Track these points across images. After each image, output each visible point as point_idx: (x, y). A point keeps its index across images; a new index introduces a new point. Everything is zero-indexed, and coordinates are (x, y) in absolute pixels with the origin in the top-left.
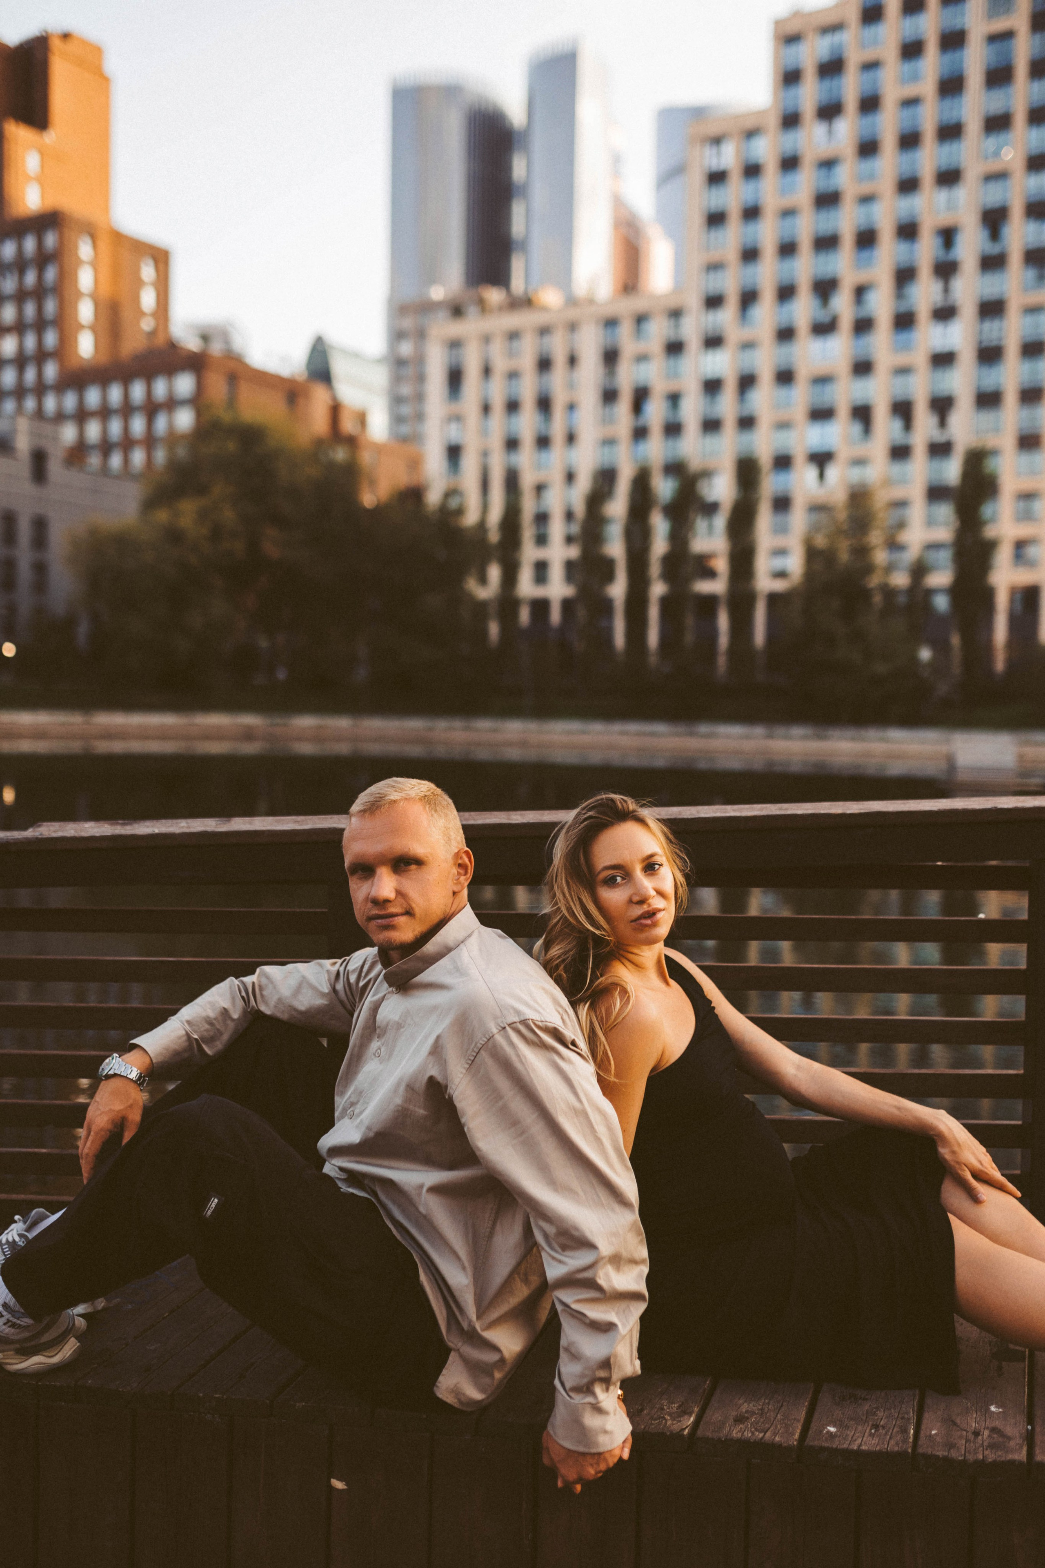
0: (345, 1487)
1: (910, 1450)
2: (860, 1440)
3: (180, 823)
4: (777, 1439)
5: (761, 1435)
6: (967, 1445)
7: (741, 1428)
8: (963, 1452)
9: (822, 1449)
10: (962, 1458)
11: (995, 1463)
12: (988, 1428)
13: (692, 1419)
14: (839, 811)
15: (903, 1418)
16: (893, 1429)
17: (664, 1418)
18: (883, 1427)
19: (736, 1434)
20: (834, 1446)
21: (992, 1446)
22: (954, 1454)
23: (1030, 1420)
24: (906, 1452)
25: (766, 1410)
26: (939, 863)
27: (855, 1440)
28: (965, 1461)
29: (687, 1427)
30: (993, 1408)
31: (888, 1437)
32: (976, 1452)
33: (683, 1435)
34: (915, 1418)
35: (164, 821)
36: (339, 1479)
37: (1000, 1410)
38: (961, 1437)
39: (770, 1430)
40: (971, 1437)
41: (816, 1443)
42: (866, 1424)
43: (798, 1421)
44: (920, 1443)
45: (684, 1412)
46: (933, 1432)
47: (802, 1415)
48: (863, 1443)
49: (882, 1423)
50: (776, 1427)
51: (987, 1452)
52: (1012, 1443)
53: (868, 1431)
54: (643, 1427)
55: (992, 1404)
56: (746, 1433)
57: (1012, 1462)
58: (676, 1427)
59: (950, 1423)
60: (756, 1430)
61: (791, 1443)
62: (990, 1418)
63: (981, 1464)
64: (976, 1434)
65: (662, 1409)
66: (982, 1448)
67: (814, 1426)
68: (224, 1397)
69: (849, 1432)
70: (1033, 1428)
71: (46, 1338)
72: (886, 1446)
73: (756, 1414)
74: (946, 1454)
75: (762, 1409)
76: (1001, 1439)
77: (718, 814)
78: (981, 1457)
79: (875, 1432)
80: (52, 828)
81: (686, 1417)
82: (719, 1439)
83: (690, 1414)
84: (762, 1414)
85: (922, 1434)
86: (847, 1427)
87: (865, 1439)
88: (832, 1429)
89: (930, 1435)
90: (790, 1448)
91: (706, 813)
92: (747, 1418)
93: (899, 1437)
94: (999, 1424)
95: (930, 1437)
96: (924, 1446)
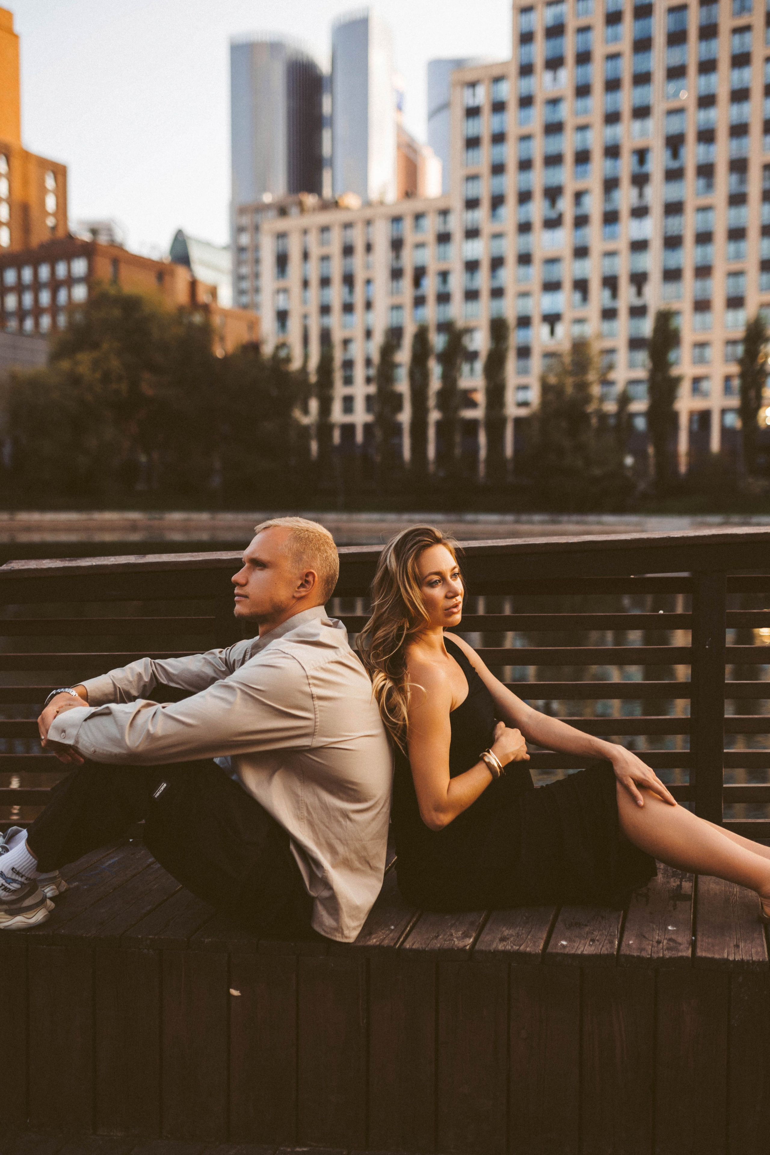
0: (240, 994)
1: (615, 953)
2: (583, 948)
3: (110, 559)
4: (528, 949)
5: (517, 948)
6: (653, 949)
7: (504, 944)
8: (650, 953)
9: (558, 954)
10: (650, 956)
11: (670, 958)
12: (667, 939)
13: (471, 940)
15: (610, 935)
16: (604, 941)
17: (453, 940)
18: (598, 941)
19: (501, 947)
20: (566, 952)
21: (668, 949)
22: (644, 954)
23: (694, 934)
24: (613, 954)
25: (520, 933)
26: (632, 576)
27: (580, 948)
28: (651, 959)
29: (468, 945)
30: (670, 928)
31: (601, 946)
32: (658, 952)
33: (466, 949)
34: (619, 935)
35: (98, 558)
36: (235, 989)
37: (675, 929)
38: (648, 945)
39: (524, 944)
40: (655, 944)
41: (554, 951)
42: (587, 940)
43: (542, 939)
44: (622, 948)
45: (466, 935)
46: (631, 942)
47: (544, 936)
48: (585, 950)
49: (597, 938)
50: (527, 942)
51: (666, 952)
52: (682, 947)
53: (588, 943)
54: (439, 945)
55: (669, 925)
56: (507, 947)
57: (682, 957)
58: (461, 944)
59: (641, 936)
60: (514, 945)
61: (537, 952)
62: (668, 933)
63: (662, 961)
64: (659, 942)
65: (452, 935)
66: (662, 950)
67: (552, 942)
68: (156, 937)
69: (575, 945)
70: (695, 941)
72: (600, 951)
73: (514, 936)
74: (639, 954)
75: (518, 933)
76: (674, 945)
78: (661, 955)
79: (593, 944)
80: (20, 564)
81: (467, 939)
82: (490, 951)
83: (470, 937)
84: (518, 937)
85: (623, 944)
86: (574, 941)
87: (586, 947)
88: (564, 943)
89: (629, 944)
90: (536, 955)
92: (508, 939)
93: (608, 946)
94: (674, 937)
95: (629, 945)
96: (624, 950)
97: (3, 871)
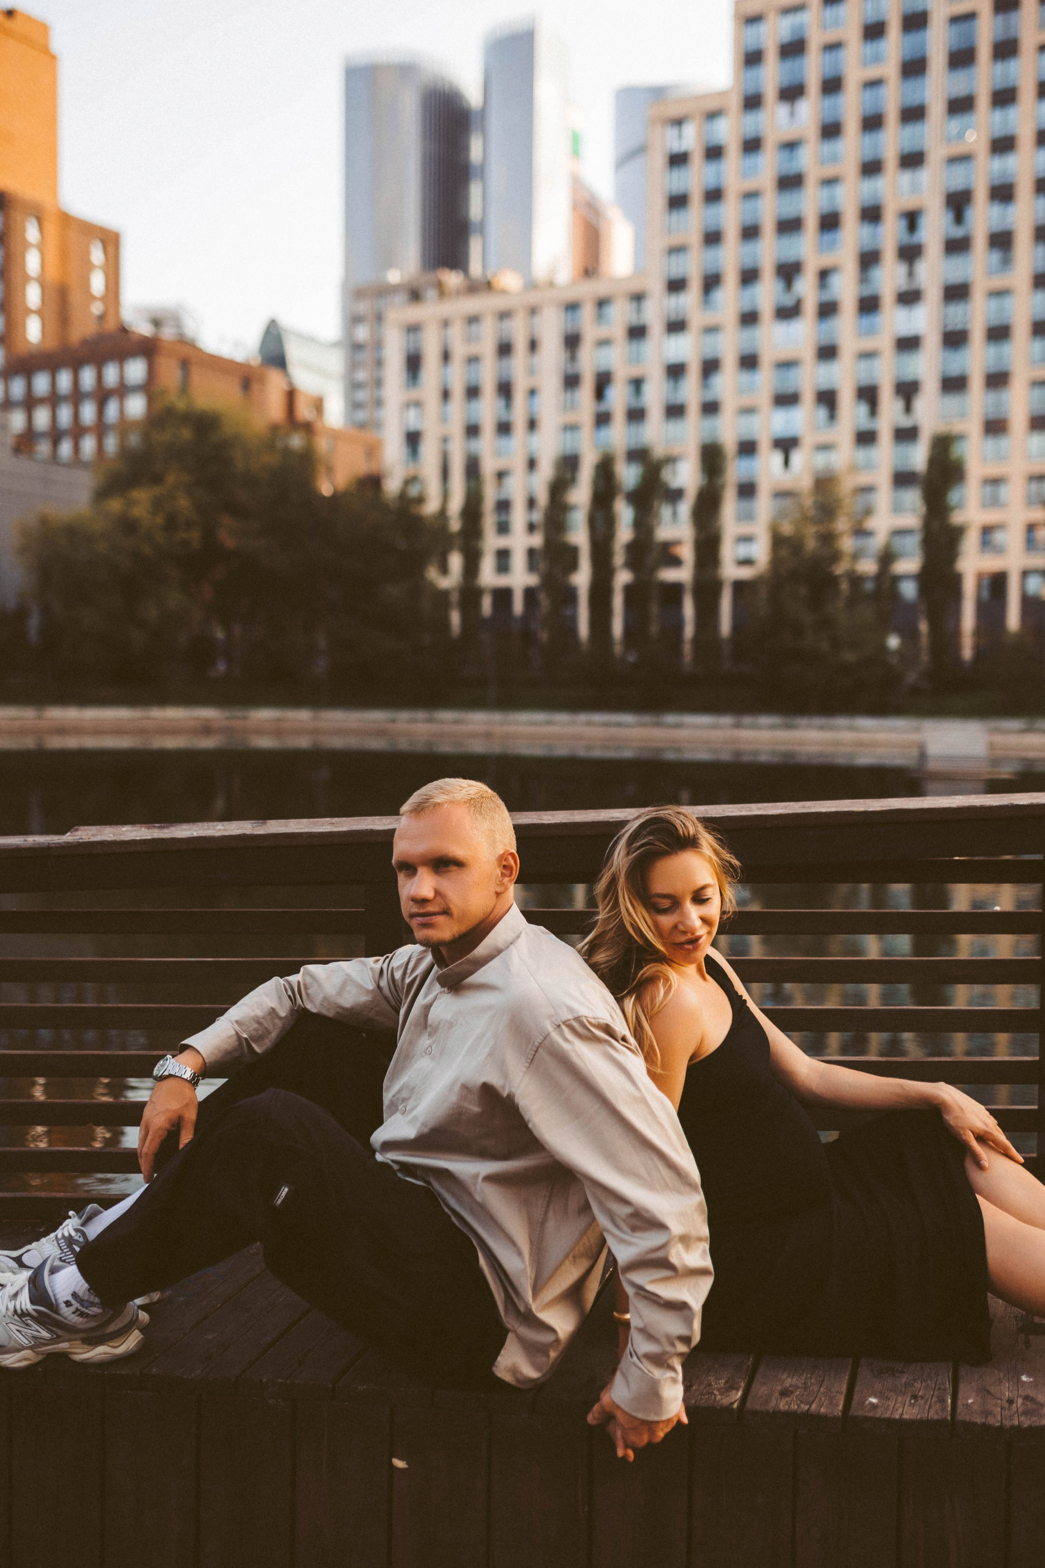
0: (406, 1466)
1: (949, 1418)
2: (901, 1409)
3: (216, 826)
4: (823, 1410)
5: (807, 1407)
6: (1003, 1412)
7: (787, 1401)
8: (1000, 1419)
9: (866, 1419)
10: (999, 1424)
11: (1030, 1427)
12: (1021, 1396)
13: (740, 1394)
14: (861, 809)
15: (939, 1389)
16: (932, 1399)
17: (712, 1393)
18: (922, 1397)
19: (783, 1406)
20: (878, 1416)
21: (1026, 1413)
22: (991, 1421)
24: (945, 1420)
25: (809, 1384)
26: (956, 858)
27: (897, 1410)
28: (1001, 1428)
29: (735, 1401)
30: (1024, 1378)
31: (927, 1407)
32: (1011, 1418)
33: (733, 1409)
34: (951, 1388)
35: (200, 824)
36: (401, 1459)
37: (1031, 1380)
38: (996, 1405)
39: (815, 1402)
40: (1006, 1405)
41: (860, 1413)
42: (906, 1395)
43: (841, 1393)
44: (958, 1411)
45: (731, 1387)
46: (970, 1401)
47: (844, 1388)
48: (904, 1412)
49: (920, 1394)
50: (820, 1399)
51: (1022, 1419)
52: (1044, 1410)
53: (908, 1401)
54: (693, 1402)
55: (1023, 1374)
56: (792, 1406)
58: (726, 1401)
59: (985, 1392)
60: (802, 1402)
61: (836, 1414)
62: (1022, 1387)
63: (1017, 1430)
64: (1011, 1402)
65: (710, 1385)
66: (1017, 1415)
67: (856, 1398)
68: (288, 1382)
69: (890, 1403)
72: (926, 1415)
73: (800, 1388)
74: (984, 1420)
75: (805, 1383)
76: (1034, 1407)
77: (744, 813)
78: (1016, 1423)
79: (915, 1402)
80: (90, 833)
81: (734, 1392)
82: (768, 1412)
83: (737, 1389)
84: (805, 1388)
85: (959, 1403)
86: (888, 1398)
87: (905, 1408)
88: (874, 1400)
89: (967, 1404)
90: (834, 1418)
91: (732, 812)
92: (792, 1392)
93: (938, 1406)
94: (1031, 1393)
95: (967, 1406)
96: (962, 1415)
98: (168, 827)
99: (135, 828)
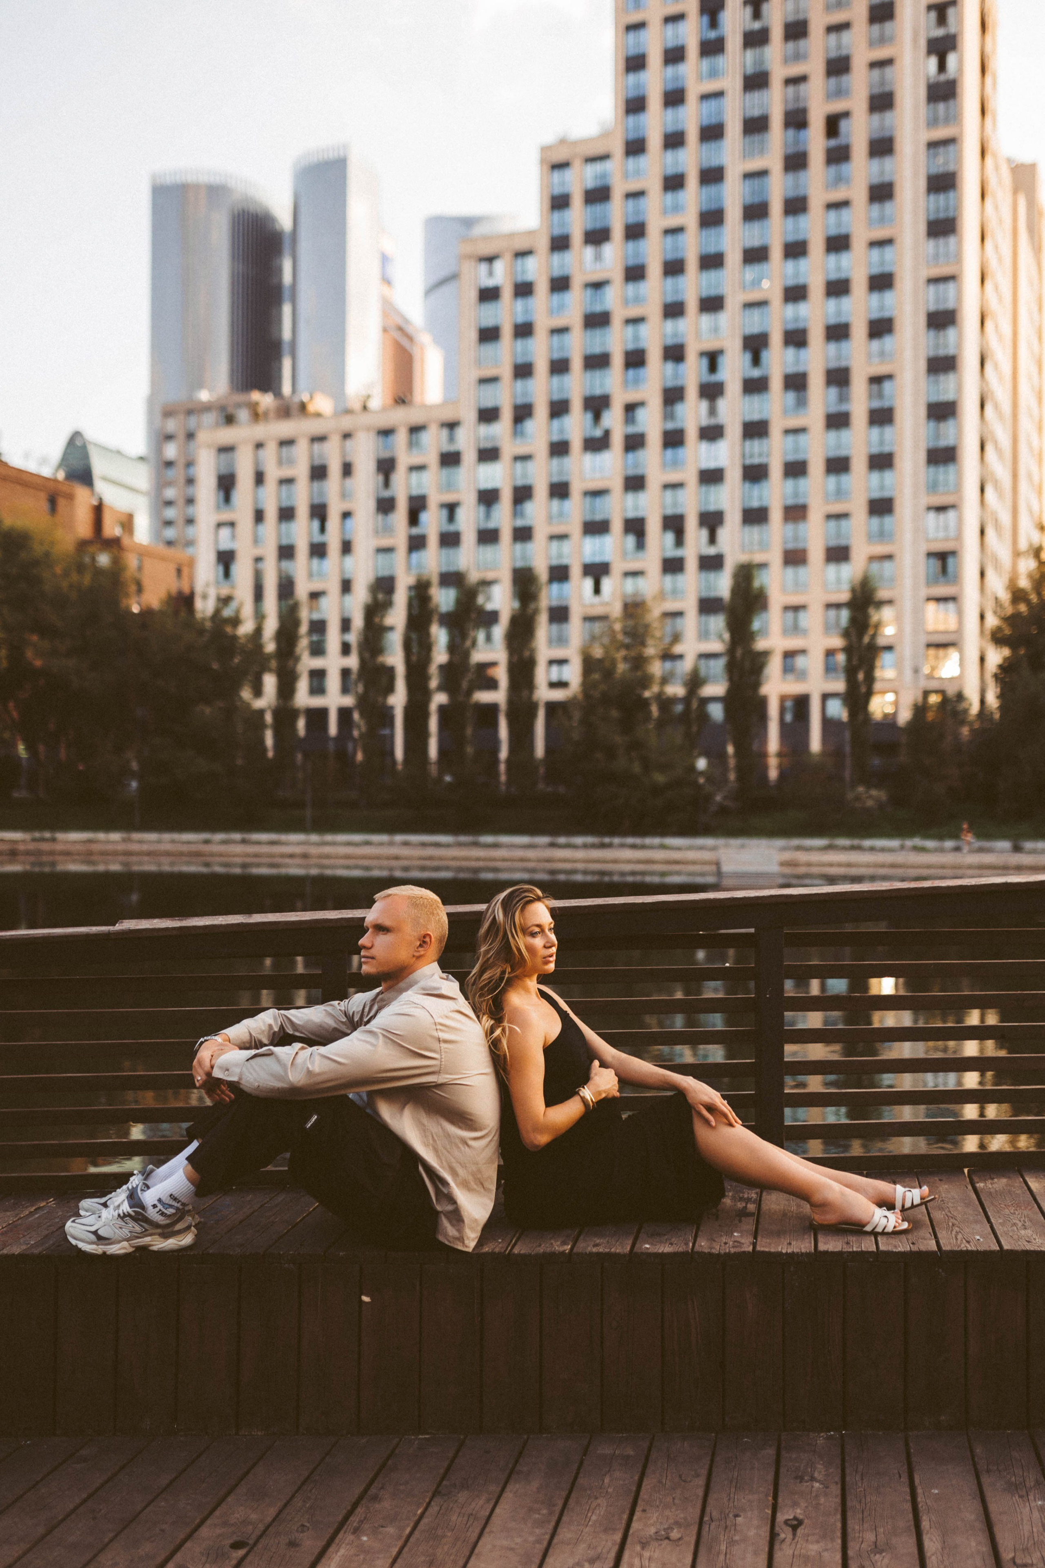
0: (370, 1300)
1: (690, 1251)
2: (663, 1249)
4: (618, 1251)
5: (608, 1250)
6: (721, 1247)
7: (597, 1249)
8: (718, 1251)
9: (643, 1253)
10: (718, 1253)
11: (735, 1253)
12: (732, 1241)
13: (569, 1247)
14: (641, 901)
15: (686, 1240)
16: (681, 1244)
17: (553, 1247)
18: (675, 1244)
19: (594, 1250)
20: (649, 1252)
21: (733, 1247)
22: (713, 1251)
23: (755, 1238)
24: (688, 1252)
25: (610, 1241)
26: (701, 933)
27: (660, 1249)
28: (719, 1255)
29: (567, 1249)
30: (735, 1234)
31: (678, 1247)
32: (725, 1250)
33: (565, 1253)
36: (367, 1295)
37: (739, 1234)
38: (717, 1245)
39: (614, 1248)
40: (723, 1244)
41: (639, 1251)
42: (666, 1243)
43: (629, 1244)
44: (695, 1248)
45: (564, 1243)
46: (703, 1243)
47: (631, 1242)
49: (675, 1242)
50: (617, 1246)
51: (731, 1249)
52: (745, 1245)
53: (667, 1245)
54: (542, 1251)
55: (735, 1232)
57: (744, 1252)
58: (561, 1249)
59: (712, 1239)
60: (606, 1248)
61: (625, 1252)
62: (734, 1237)
63: (728, 1255)
64: (726, 1243)
65: (552, 1244)
66: (728, 1248)
67: (637, 1246)
69: (657, 1247)
70: (756, 1242)
71: (178, 1227)
72: (677, 1250)
73: (605, 1243)
74: (710, 1251)
76: (739, 1245)
77: (567, 905)
78: (728, 1251)
79: (671, 1246)
81: (566, 1246)
82: (586, 1253)
83: (568, 1245)
84: (608, 1244)
85: (697, 1245)
86: (656, 1245)
87: (666, 1248)
88: (647, 1246)
90: (624, 1255)
92: (600, 1245)
93: (684, 1247)
94: (737, 1239)
95: (701, 1246)
96: (697, 1248)
97: (161, 1197)
98: (185, 920)
99: (162, 921)
